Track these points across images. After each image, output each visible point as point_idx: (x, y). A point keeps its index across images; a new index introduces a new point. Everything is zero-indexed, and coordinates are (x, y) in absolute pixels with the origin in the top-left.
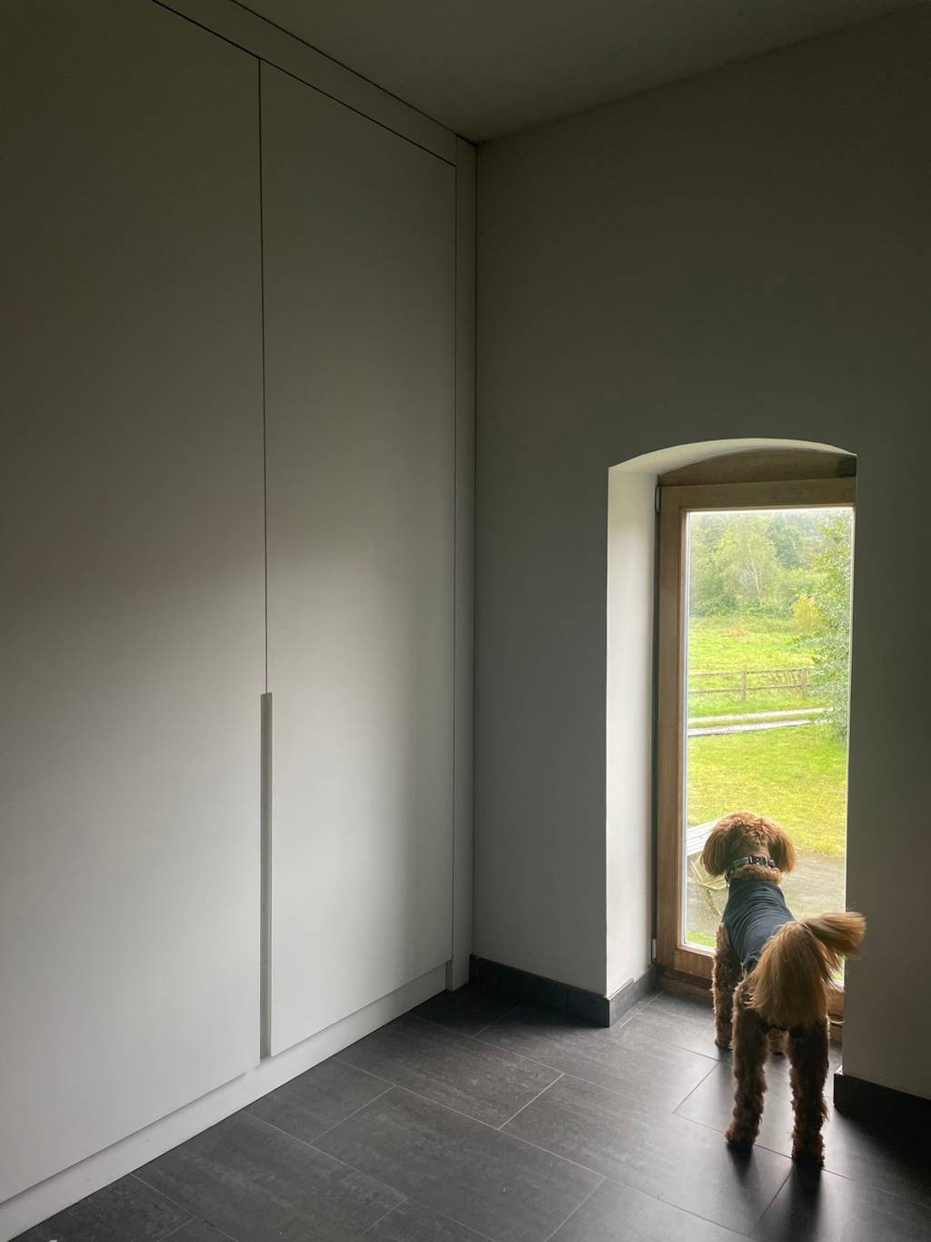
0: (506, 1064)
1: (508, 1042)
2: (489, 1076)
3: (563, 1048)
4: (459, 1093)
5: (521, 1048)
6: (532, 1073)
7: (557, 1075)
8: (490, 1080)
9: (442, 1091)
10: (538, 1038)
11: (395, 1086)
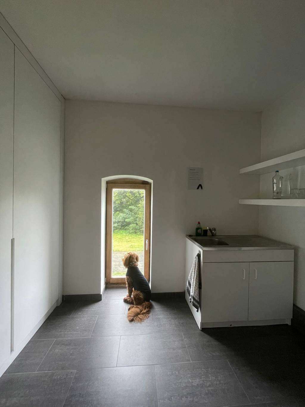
0: (83, 319)
1: (80, 313)
2: (81, 324)
3: (94, 309)
4: (75, 332)
5: (85, 313)
6: (91, 319)
7: (97, 316)
8: (81, 325)
9: (70, 334)
10: (87, 310)
11: (55, 339)
